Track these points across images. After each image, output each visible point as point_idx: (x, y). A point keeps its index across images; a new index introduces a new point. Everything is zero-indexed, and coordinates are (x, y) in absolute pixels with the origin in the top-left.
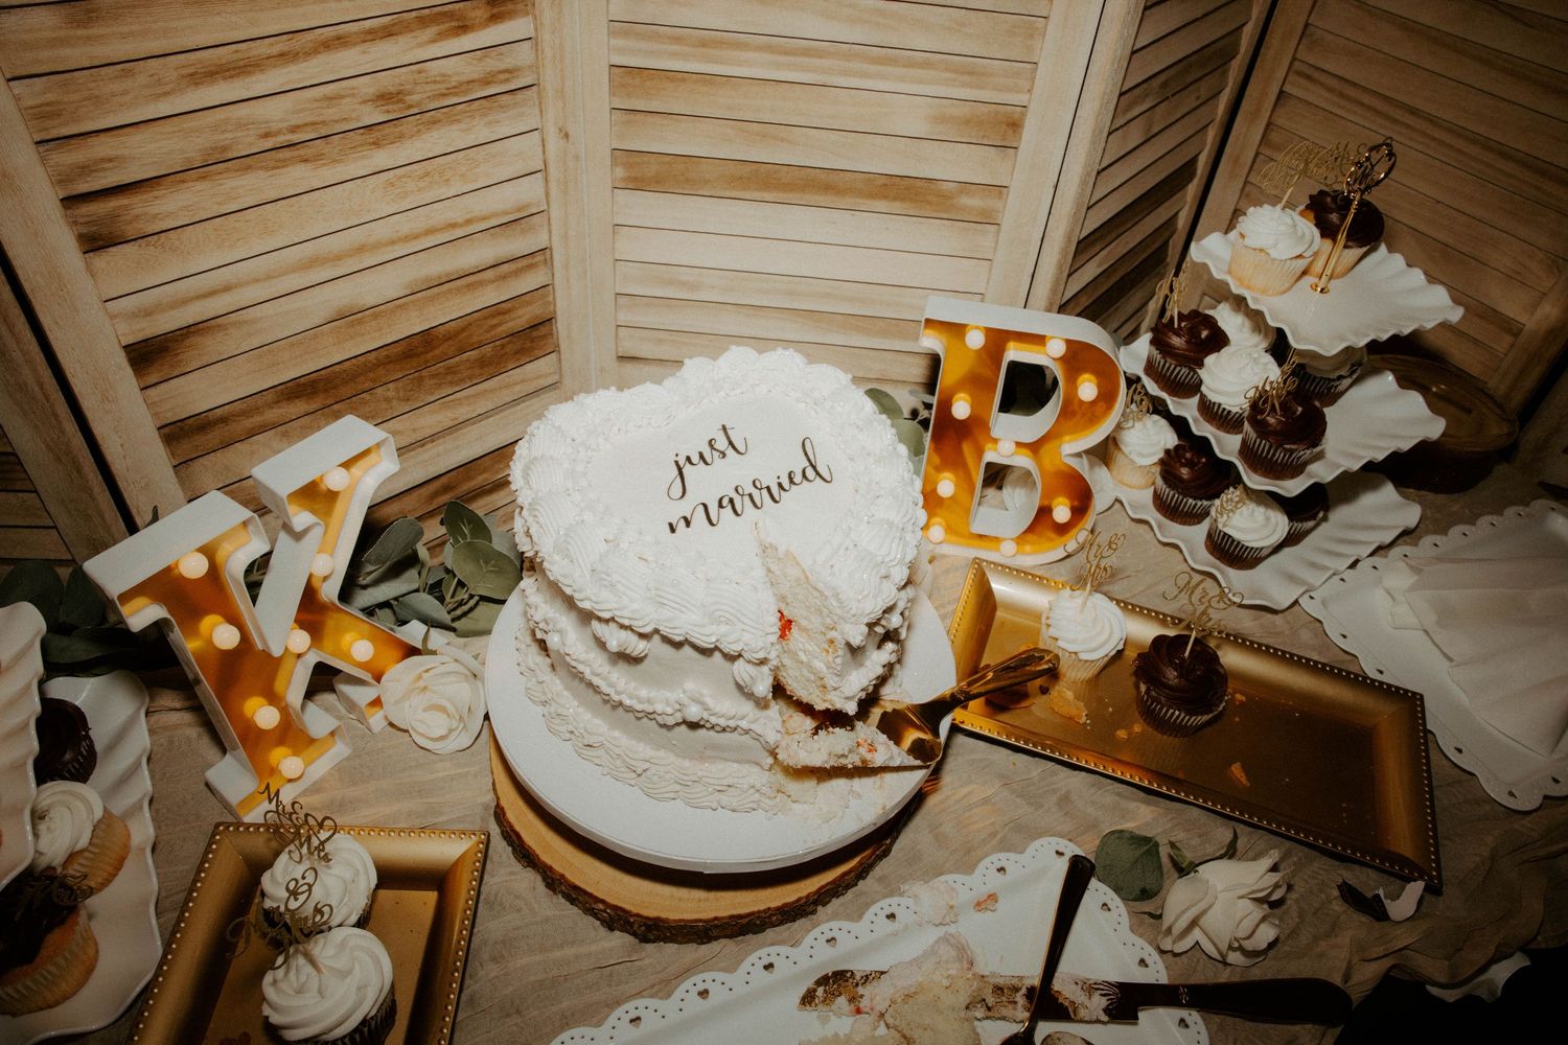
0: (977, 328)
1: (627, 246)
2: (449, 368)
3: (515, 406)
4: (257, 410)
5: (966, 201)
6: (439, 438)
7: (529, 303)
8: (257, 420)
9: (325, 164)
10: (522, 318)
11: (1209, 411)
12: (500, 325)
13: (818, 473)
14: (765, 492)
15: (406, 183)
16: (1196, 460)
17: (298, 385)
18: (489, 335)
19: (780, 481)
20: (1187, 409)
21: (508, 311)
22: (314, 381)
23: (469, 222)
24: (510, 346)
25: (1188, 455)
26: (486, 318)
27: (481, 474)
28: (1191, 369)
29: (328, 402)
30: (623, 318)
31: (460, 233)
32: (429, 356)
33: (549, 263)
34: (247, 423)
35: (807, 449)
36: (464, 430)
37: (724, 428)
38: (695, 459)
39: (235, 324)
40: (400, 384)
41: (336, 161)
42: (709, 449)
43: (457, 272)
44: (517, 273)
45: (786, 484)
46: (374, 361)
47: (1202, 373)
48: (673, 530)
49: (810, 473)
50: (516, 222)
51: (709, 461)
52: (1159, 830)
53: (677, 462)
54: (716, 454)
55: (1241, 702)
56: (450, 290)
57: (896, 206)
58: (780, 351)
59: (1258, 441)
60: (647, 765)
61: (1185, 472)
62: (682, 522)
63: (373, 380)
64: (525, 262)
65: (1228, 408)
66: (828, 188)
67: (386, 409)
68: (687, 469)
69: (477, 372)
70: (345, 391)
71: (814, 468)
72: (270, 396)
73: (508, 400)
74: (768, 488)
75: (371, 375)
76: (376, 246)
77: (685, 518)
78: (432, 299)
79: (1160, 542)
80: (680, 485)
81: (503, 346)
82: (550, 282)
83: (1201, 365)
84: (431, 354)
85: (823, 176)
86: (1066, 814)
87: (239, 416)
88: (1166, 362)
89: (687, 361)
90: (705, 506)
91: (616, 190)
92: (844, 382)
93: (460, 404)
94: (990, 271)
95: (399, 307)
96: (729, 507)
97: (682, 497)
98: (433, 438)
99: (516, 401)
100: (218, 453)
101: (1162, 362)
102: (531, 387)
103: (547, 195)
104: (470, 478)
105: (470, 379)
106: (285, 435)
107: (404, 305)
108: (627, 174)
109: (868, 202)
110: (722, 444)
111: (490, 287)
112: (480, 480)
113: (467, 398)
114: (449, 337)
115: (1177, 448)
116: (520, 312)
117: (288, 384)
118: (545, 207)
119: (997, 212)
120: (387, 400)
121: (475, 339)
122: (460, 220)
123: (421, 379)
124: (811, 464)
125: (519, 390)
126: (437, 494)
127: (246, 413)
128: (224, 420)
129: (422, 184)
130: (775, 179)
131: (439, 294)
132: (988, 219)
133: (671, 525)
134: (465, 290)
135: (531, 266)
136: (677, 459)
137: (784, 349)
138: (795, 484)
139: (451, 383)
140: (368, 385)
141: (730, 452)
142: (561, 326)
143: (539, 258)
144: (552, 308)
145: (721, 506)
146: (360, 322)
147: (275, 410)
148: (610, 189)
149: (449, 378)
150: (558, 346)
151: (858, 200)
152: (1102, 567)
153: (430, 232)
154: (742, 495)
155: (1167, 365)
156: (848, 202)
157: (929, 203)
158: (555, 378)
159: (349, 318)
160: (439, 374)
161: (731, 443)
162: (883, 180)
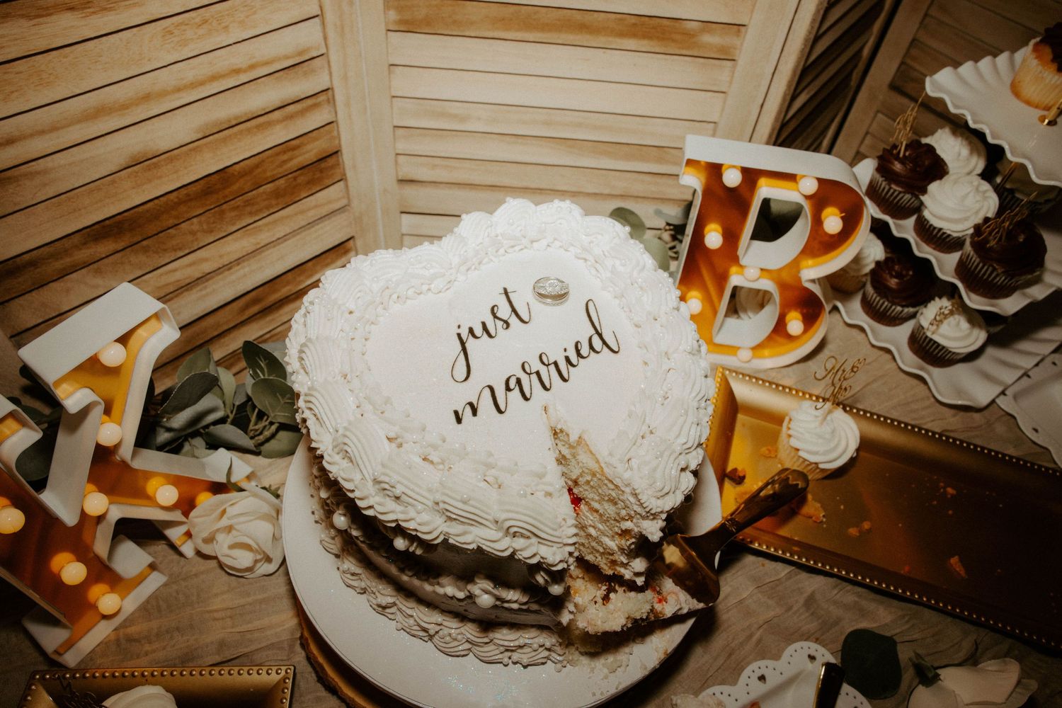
0: (734, 167)
1: (403, 83)
2: (247, 201)
3: (309, 229)
4: (66, 252)
5: (707, 38)
6: (244, 261)
7: (316, 139)
8: (67, 261)
9: (94, 13)
10: (310, 153)
11: (927, 232)
12: (291, 159)
13: (604, 343)
14: (552, 368)
15: (185, 30)
16: (904, 272)
17: (104, 227)
18: (280, 170)
19: (567, 354)
20: (904, 229)
21: (297, 147)
22: (120, 222)
23: (252, 67)
24: (302, 178)
25: (897, 267)
26: (278, 154)
27: (285, 286)
28: (913, 194)
29: (135, 240)
30: (401, 146)
31: (244, 78)
32: (227, 192)
33: (332, 101)
34: (58, 265)
35: (591, 314)
36: (267, 253)
37: (506, 292)
38: (478, 330)
39: (26, 175)
40: (203, 218)
41: (105, 9)
42: (492, 317)
43: (246, 114)
44: (302, 113)
45: (574, 359)
46: (176, 200)
47: (924, 198)
48: (459, 420)
49: (597, 343)
50: (299, 65)
51: (493, 333)
52: (898, 631)
53: (459, 335)
54: (500, 323)
55: (952, 495)
56: (241, 132)
57: (644, 44)
58: (557, 203)
59: (981, 265)
60: (438, 628)
61: (893, 282)
62: (468, 409)
63: (176, 217)
64: (309, 102)
65: (949, 232)
66: (583, 28)
67: (193, 241)
68: (471, 344)
69: (274, 202)
70: (152, 228)
71: (600, 335)
72: (76, 239)
73: (303, 223)
74: (556, 364)
75: (174, 213)
76: (163, 94)
77: (471, 404)
78: (224, 140)
79: (873, 346)
80: (464, 363)
81: (295, 178)
82: (334, 120)
83: (924, 191)
84: (229, 190)
85: (578, 16)
86: (812, 614)
87: (47, 259)
88: (890, 188)
89: (464, 216)
90: (492, 389)
91: (390, 33)
92: (622, 235)
93: (261, 230)
94: (725, 102)
95: (194, 149)
96: (517, 389)
97: (466, 379)
98: (239, 261)
99: (310, 224)
100: (34, 293)
101: (887, 187)
102: (324, 211)
103: (325, 38)
104: (275, 291)
105: (267, 208)
106: (99, 272)
107: (198, 147)
108: (398, 18)
109: (618, 40)
110: (504, 312)
111: (278, 127)
112: (285, 291)
113: (266, 225)
114: (243, 174)
115: (887, 259)
116: (309, 147)
117: (94, 227)
118: (323, 51)
119: (735, 48)
120: (193, 233)
121: (269, 174)
122: (244, 66)
123: (223, 212)
124: (597, 332)
125: (313, 215)
126: (247, 306)
127: (56, 256)
128: (33, 264)
129: (201, 32)
130: (534, 20)
131: (230, 136)
132: (726, 56)
133: (456, 413)
134: (255, 130)
135: (316, 106)
136: (459, 331)
137: (561, 200)
138: (583, 357)
139: (251, 214)
140: (171, 222)
141: (513, 321)
142: (346, 157)
143: (322, 98)
144: (337, 142)
145: (508, 389)
146: (156, 166)
147: (83, 251)
148: (384, 32)
149: (248, 209)
150: (345, 175)
151: (610, 39)
152: (843, 387)
153: (214, 78)
154: (529, 374)
155: (892, 191)
156: (602, 40)
157: (674, 41)
158: (344, 202)
159: (144, 162)
160: (238, 207)
161: (514, 311)
162: (633, 20)
